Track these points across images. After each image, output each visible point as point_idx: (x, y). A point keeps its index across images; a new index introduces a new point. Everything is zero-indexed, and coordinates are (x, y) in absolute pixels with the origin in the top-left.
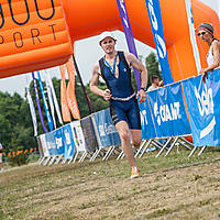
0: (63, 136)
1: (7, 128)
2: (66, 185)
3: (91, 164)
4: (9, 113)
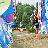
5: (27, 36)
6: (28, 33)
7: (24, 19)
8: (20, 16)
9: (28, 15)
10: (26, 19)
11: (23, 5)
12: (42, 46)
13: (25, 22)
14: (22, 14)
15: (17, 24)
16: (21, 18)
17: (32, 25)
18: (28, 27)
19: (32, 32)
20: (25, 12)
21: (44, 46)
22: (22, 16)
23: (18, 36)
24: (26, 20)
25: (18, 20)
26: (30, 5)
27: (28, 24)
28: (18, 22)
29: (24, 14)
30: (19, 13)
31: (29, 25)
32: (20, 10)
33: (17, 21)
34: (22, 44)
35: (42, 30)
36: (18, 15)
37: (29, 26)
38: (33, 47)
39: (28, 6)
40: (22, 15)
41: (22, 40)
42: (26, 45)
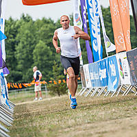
0: (107, 67)
1: (48, 56)
2: (111, 119)
5: (49, 102)
6: (52, 95)
7: (39, 58)
8: (27, 52)
9: (49, 48)
10: (45, 58)
11: (34, 22)
12: (92, 128)
13: (42, 67)
14: (32, 46)
15: (20, 73)
16: (30, 56)
17: (60, 74)
18: (51, 78)
19: (61, 92)
20: (40, 41)
21: (96, 127)
22: (34, 51)
23: (24, 103)
24: (44, 62)
25: (23, 61)
26: (52, 22)
27: (50, 72)
28: (24, 67)
29: (38, 45)
30: (25, 43)
31: (54, 73)
32: (27, 34)
33: (22, 63)
34: (38, 125)
35: (87, 87)
36: (23, 48)
37: (52, 76)
38: (68, 132)
39: (48, 23)
40: (34, 48)
41: (38, 114)
42: (49, 127)
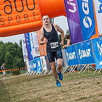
1: (11, 58)
3: (49, 75)
4: (12, 52)
7: (7, 59)
8: (2, 57)
9: (11, 55)
11: (4, 44)
17: (17, 66)
18: (13, 68)
19: (17, 74)
20: (8, 52)
22: (5, 56)
24: (9, 61)
26: (12, 44)
30: (1, 53)
32: (2, 49)
35: (28, 71)
